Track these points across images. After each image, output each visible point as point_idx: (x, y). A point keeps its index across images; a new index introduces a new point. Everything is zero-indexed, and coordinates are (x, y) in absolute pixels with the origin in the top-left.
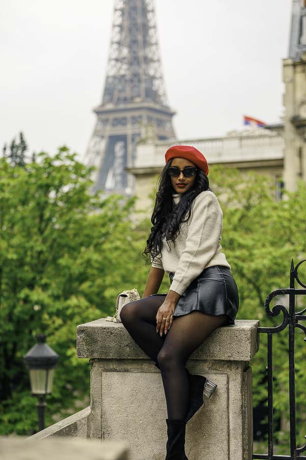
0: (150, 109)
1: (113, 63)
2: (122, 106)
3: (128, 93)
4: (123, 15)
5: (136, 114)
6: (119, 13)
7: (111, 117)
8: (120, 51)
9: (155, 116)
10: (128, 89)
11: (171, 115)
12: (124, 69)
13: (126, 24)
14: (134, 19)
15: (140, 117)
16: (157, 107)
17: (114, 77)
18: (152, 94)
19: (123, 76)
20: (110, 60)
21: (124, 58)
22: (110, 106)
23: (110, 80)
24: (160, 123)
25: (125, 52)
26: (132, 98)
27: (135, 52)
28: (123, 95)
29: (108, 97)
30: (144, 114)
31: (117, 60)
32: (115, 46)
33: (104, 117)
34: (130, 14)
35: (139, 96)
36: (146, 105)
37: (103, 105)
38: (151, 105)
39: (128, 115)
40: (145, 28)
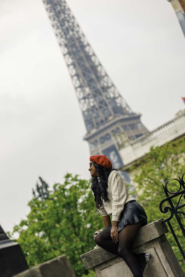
0: (122, 120)
1: (83, 101)
2: (102, 127)
3: (102, 117)
4: (75, 66)
5: (114, 128)
6: (72, 67)
7: (98, 138)
8: (83, 91)
9: (127, 123)
10: (100, 114)
11: (138, 117)
12: (92, 102)
13: (80, 72)
14: (84, 66)
15: (118, 128)
16: (126, 116)
17: (88, 110)
18: (119, 110)
19: (94, 106)
20: (79, 100)
21: (89, 95)
22: (94, 131)
23: (86, 113)
24: (133, 127)
25: (87, 90)
26: (106, 119)
27: (94, 88)
28: (99, 120)
29: (89, 126)
30: (119, 125)
31: (84, 98)
32: (79, 89)
33: (93, 140)
34: (79, 64)
35: (110, 115)
36: (117, 119)
37: (89, 132)
38: (121, 117)
39: (109, 131)
40: (94, 68)
